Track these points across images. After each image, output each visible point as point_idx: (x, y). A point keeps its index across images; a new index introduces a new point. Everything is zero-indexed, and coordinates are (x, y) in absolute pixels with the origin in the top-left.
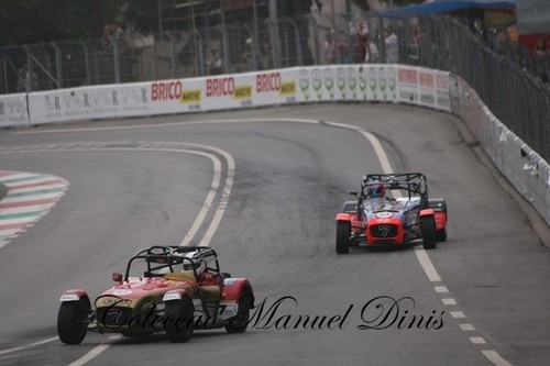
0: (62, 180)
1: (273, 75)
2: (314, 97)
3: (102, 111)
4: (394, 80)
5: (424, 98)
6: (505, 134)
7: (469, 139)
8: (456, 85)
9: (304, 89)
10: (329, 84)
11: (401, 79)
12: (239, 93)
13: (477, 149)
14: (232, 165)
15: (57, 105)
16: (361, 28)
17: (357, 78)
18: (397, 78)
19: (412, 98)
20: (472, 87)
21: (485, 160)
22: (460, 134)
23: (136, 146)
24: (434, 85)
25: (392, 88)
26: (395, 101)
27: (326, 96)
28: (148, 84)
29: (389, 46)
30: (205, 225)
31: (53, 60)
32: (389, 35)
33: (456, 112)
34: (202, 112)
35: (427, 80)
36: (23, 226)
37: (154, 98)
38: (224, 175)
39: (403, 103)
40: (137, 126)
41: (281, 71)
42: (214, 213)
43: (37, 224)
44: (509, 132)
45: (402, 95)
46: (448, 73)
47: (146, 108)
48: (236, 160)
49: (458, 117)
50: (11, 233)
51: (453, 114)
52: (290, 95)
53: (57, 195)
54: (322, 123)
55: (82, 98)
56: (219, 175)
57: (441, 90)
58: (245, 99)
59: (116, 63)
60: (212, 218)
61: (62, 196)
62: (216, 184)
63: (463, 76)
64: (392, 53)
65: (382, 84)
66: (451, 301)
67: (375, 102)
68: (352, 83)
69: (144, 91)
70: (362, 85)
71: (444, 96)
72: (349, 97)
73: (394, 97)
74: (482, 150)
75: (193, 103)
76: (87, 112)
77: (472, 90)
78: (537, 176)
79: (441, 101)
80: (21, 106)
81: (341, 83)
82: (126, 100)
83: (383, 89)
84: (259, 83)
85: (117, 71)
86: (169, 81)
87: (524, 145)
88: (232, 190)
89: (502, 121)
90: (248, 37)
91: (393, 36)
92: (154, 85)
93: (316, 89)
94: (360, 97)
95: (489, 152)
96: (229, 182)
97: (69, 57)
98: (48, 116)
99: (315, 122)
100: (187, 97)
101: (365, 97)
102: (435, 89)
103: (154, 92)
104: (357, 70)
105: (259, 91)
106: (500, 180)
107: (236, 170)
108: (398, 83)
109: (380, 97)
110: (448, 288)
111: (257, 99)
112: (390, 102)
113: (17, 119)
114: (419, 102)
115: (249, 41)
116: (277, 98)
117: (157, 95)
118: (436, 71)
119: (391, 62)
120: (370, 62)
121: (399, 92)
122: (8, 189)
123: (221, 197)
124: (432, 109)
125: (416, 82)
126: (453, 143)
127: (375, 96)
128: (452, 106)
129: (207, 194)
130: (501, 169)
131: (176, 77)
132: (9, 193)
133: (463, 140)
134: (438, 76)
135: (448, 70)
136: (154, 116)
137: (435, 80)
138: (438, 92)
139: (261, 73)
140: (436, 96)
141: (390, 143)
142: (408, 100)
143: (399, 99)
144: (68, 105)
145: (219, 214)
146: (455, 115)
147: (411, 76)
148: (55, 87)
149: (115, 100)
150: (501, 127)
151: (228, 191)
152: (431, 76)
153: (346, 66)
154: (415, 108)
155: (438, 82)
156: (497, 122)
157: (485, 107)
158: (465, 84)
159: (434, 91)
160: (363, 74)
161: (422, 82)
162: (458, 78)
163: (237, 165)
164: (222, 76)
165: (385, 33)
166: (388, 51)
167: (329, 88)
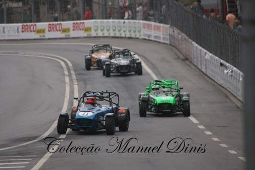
1: (81, 23)
2: (100, 34)
4: (140, 28)
5: (155, 37)
6: (209, 55)
7: (182, 57)
8: (173, 31)
9: (96, 31)
10: (108, 28)
11: (144, 27)
12: (64, 31)
13: (187, 62)
14: (70, 65)
16: (125, 3)
17: (122, 26)
18: (142, 27)
19: (149, 37)
20: (183, 32)
21: (193, 67)
22: (176, 55)
23: (18, 53)
24: (160, 31)
25: (139, 32)
26: (141, 38)
27: (106, 34)
28: (20, 25)
29: (138, 12)
30: (72, 92)
32: (139, 6)
33: (172, 44)
34: (46, 39)
35: (158, 28)
37: (23, 32)
38: (68, 69)
39: (144, 39)
40: (14, 44)
41: (85, 21)
42: (73, 87)
44: (211, 54)
45: (144, 35)
46: (169, 26)
47: (19, 36)
49: (174, 46)
51: (171, 45)
52: (89, 33)
56: (66, 69)
57: (164, 33)
58: (67, 34)
59: (5, 14)
60: (73, 89)
62: (66, 73)
63: (177, 28)
64: (139, 15)
65: (134, 29)
66: (209, 133)
67: (130, 38)
68: (119, 29)
69: (18, 28)
70: (125, 29)
71: (166, 36)
72: (118, 35)
73: (140, 36)
74: (191, 62)
75: (42, 34)
77: (183, 34)
78: (232, 75)
79: (164, 39)
81: (114, 28)
82: (9, 32)
83: (135, 32)
84: (74, 27)
85: (5, 18)
86: (31, 24)
87: (222, 61)
88: (76, 76)
89: (206, 49)
90: (68, 5)
91: (141, 7)
92: (23, 25)
93: (102, 30)
94: (123, 35)
96: (73, 72)
100: (39, 31)
101: (126, 35)
102: (161, 33)
103: (23, 28)
104: (122, 23)
105: (74, 30)
106: (205, 77)
108: (142, 29)
109: (133, 36)
110: (204, 126)
111: (73, 34)
112: (138, 38)
114: (153, 39)
115: (69, 7)
116: (82, 34)
117: (24, 30)
118: (162, 25)
119: (139, 20)
120: (128, 19)
121: (143, 33)
123: (72, 79)
124: (159, 42)
125: (151, 29)
126: (175, 59)
127: (131, 35)
128: (170, 41)
129: (65, 78)
131: (34, 22)
133: (179, 58)
134: (163, 27)
135: (168, 24)
136: (23, 40)
137: (161, 28)
138: (163, 34)
139: (75, 22)
140: (162, 36)
142: (147, 38)
143: (143, 37)
145: (76, 87)
147: (149, 26)
149: (4, 31)
150: (206, 53)
151: (74, 77)
152: (160, 27)
153: (117, 21)
154: (151, 42)
155: (163, 30)
156: (203, 49)
157: (193, 42)
158: (179, 31)
159: (161, 34)
160: (125, 24)
161: (155, 29)
162: (175, 28)
163: (72, 64)
164: (56, 23)
165: (137, 6)
166: (137, 14)
167: (108, 30)
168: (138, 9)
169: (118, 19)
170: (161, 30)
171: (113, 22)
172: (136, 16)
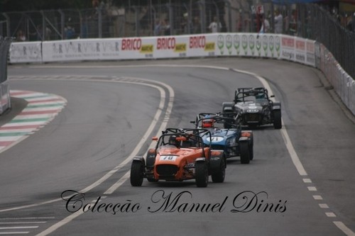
0: (62, 98)
1: (200, 37)
2: (226, 53)
3: (89, 55)
4: (279, 44)
5: (298, 56)
6: (351, 82)
7: (326, 84)
8: (320, 49)
9: (220, 48)
10: (237, 45)
11: (284, 44)
12: (179, 48)
13: (331, 91)
14: (172, 94)
15: (61, 51)
16: (259, 10)
17: (255, 42)
18: (281, 43)
19: (291, 56)
20: (330, 50)
21: (336, 99)
22: (320, 81)
23: (111, 79)
24: (304, 48)
25: (277, 50)
26: (279, 58)
27: (234, 53)
28: (120, 39)
29: (277, 22)
30: (155, 132)
31: (59, 21)
32: (277, 15)
34: (154, 59)
35: (301, 45)
36: (37, 127)
37: (123, 49)
38: (167, 100)
39: (284, 60)
40: (111, 66)
41: (206, 35)
42: (161, 124)
43: (46, 126)
44: (353, 81)
45: (284, 54)
46: (315, 41)
47: (117, 55)
48: (175, 91)
49: (320, 70)
50: (29, 131)
51: (316, 68)
52: (211, 51)
53: (59, 108)
54: (231, 70)
55: (77, 47)
56: (164, 100)
57: (310, 52)
58: (182, 52)
59: (100, 25)
60: (159, 127)
61: (63, 109)
62: (162, 105)
63: (324, 44)
64: (278, 26)
65: (271, 47)
66: (313, 189)
67: (266, 58)
68: (252, 45)
69: (117, 44)
70: (258, 47)
71: (311, 56)
72: (250, 54)
73: (279, 55)
74: (335, 92)
75: (148, 53)
76: (80, 56)
77: (330, 53)
79: (309, 59)
80: (37, 49)
81: (244, 45)
82: (105, 49)
84: (191, 42)
85: (100, 30)
86: (133, 38)
88: (172, 110)
89: (349, 74)
90: (185, 12)
91: (280, 16)
92: (123, 40)
93: (228, 48)
94: (256, 54)
95: (339, 93)
96: (171, 105)
97: (70, 19)
98: (54, 57)
99: (227, 69)
100: (144, 49)
101: (260, 54)
102: (306, 51)
103: (123, 44)
104: (256, 37)
105: (191, 47)
106: (347, 112)
107: (175, 97)
109: (269, 55)
110: (312, 180)
111: (190, 52)
112: (275, 59)
113: (34, 58)
114: (295, 59)
115: (186, 15)
116: (203, 52)
117: (125, 46)
118: (307, 40)
119: (278, 33)
120: (264, 32)
121: (283, 51)
122: (28, 103)
123: (165, 115)
124: (303, 64)
125: (293, 46)
126: (316, 87)
128: (316, 63)
129: (156, 113)
130: (347, 104)
131: (138, 36)
132: (29, 105)
133: (323, 85)
134: (308, 43)
135: (314, 39)
136: (123, 61)
137: (306, 45)
138: (308, 53)
139: (193, 36)
140: (306, 56)
141: (275, 84)
142: (288, 58)
143: (281, 57)
144: (67, 50)
145: (164, 125)
146: (318, 68)
147: (290, 42)
148: (60, 38)
149: (98, 49)
150: (348, 78)
151: (169, 111)
152: (304, 43)
153: (248, 34)
154: (292, 63)
155: (307, 47)
156: (346, 74)
157: (338, 65)
158: (325, 49)
159: (304, 53)
160: (259, 40)
161: (297, 46)
162: (321, 44)
163: (175, 94)
164: (168, 37)
165: (275, 14)
166: (276, 25)
167: (236, 48)
168: (276, 18)
169: (250, 31)
170: (306, 48)
171: (243, 36)
172: (274, 28)
